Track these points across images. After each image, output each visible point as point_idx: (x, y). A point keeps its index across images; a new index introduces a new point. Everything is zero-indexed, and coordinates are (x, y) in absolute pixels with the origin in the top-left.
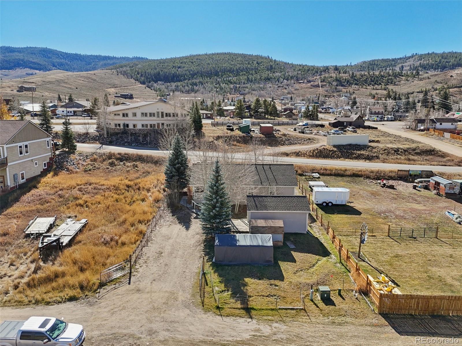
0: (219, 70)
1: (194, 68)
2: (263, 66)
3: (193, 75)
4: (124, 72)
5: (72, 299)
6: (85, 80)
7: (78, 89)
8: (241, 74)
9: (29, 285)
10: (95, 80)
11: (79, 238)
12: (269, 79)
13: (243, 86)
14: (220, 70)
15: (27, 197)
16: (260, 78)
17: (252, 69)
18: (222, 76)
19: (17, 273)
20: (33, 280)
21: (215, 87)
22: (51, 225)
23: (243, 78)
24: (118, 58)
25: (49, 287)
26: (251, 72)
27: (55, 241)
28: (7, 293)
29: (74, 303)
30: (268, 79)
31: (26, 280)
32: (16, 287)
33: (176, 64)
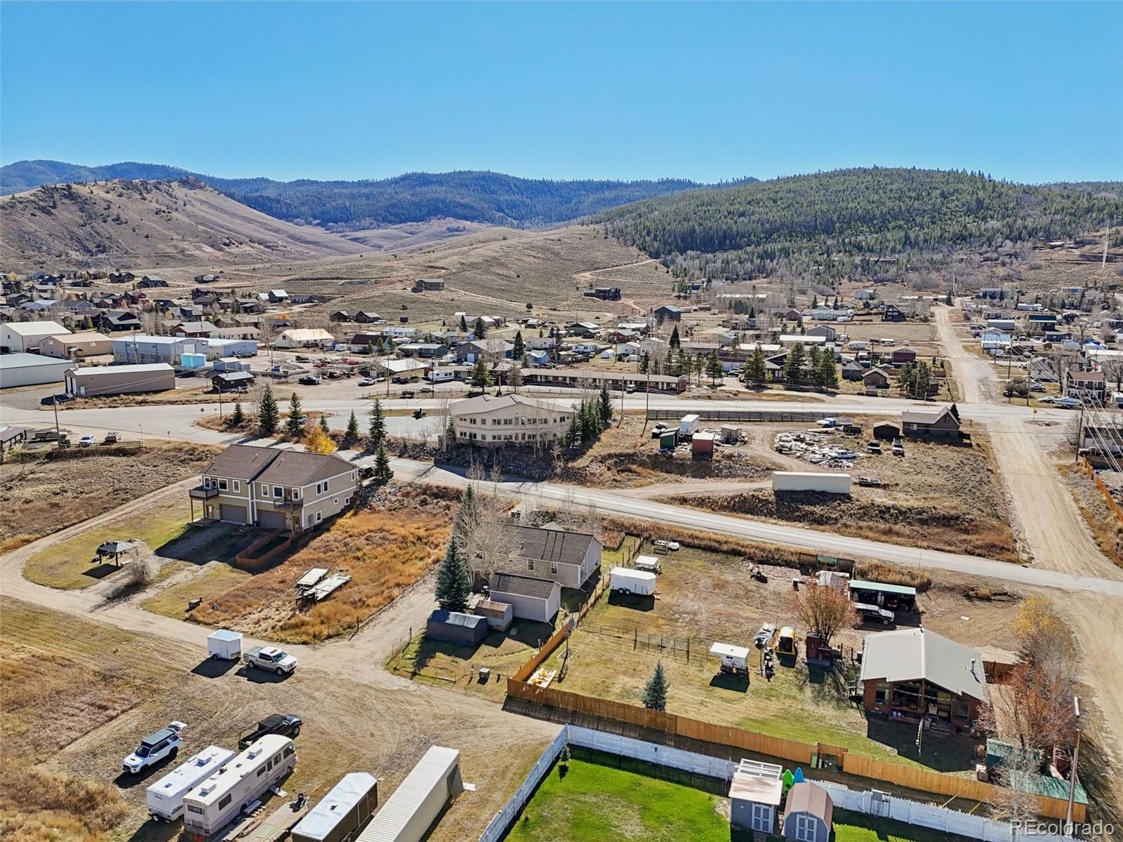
0: (835, 219)
1: (776, 215)
2: (956, 203)
3: (771, 233)
4: (621, 231)
5: (305, 643)
6: (539, 255)
7: (521, 279)
8: (890, 226)
9: (282, 628)
10: (557, 254)
11: (334, 595)
12: (964, 239)
13: (888, 258)
14: (838, 218)
15: (315, 543)
16: (941, 236)
17: (925, 211)
18: (841, 233)
19: (277, 618)
20: (285, 624)
21: (816, 262)
22: (320, 578)
23: (893, 236)
24: (627, 186)
25: (294, 632)
26: (919, 220)
27: (311, 595)
28: (266, 631)
29: (304, 646)
30: (962, 238)
31: (280, 624)
32: (273, 628)
33: (737, 206)
